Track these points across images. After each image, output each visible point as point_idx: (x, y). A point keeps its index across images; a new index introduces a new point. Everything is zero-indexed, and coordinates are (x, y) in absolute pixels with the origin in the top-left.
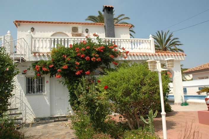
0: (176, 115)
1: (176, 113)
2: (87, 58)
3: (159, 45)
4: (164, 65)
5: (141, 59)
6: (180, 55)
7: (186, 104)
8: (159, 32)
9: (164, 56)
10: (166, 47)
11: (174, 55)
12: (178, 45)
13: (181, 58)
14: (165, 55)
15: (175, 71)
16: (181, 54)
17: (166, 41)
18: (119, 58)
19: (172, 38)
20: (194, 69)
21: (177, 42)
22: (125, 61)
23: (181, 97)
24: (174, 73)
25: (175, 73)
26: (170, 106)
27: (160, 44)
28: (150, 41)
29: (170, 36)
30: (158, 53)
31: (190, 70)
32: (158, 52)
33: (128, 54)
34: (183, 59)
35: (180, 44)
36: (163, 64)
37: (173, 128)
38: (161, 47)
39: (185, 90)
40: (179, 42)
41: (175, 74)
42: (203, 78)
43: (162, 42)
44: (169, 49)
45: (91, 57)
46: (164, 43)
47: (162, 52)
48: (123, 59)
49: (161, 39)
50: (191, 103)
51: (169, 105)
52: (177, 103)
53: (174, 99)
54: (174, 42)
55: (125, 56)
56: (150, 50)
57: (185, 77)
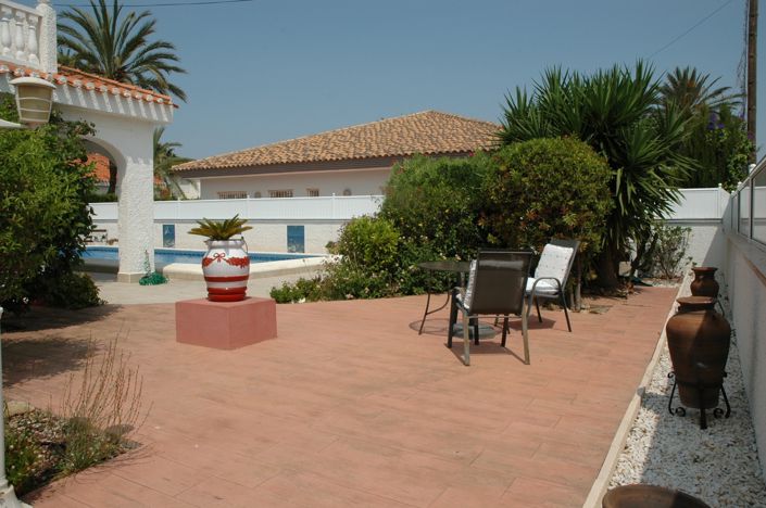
0: (112, 318)
1: (114, 309)
3: (97, 54)
4: (89, 130)
6: (155, 102)
7: (158, 278)
9: (92, 92)
10: (125, 68)
11: (134, 98)
12: (167, 69)
13: (159, 114)
14: (97, 90)
15: (129, 159)
16: (159, 100)
17: (128, 45)
19: (150, 39)
20: (207, 163)
21: (167, 56)
23: (144, 256)
24: (126, 166)
25: (130, 165)
26: (96, 284)
27: (100, 50)
28: (40, 18)
29: (145, 31)
30: (70, 79)
31: (196, 166)
32: (73, 74)
34: (166, 119)
35: (177, 70)
36: (86, 126)
37: (78, 365)
38: (103, 62)
39: (169, 233)
40: (175, 59)
41: (128, 168)
42: (231, 196)
43: (111, 46)
44: (134, 78)
46: (118, 51)
47: (88, 77)
49: (108, 30)
50: (175, 274)
51: (92, 283)
52: (127, 276)
53: (118, 261)
54: (157, 56)
56: (32, 56)
57: (182, 187)
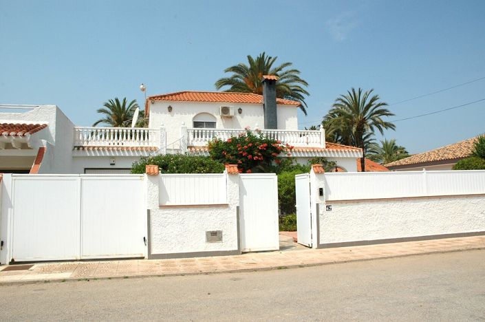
2: (250, 156)
5: (307, 156)
8: (353, 90)
10: (365, 118)
11: (349, 151)
13: (357, 155)
17: (366, 107)
18: (282, 155)
19: (376, 103)
22: (288, 158)
28: (321, 133)
29: (373, 100)
30: (329, 149)
33: (293, 150)
45: (253, 155)
48: (287, 156)
54: (380, 110)
55: (290, 153)
56: (319, 144)
